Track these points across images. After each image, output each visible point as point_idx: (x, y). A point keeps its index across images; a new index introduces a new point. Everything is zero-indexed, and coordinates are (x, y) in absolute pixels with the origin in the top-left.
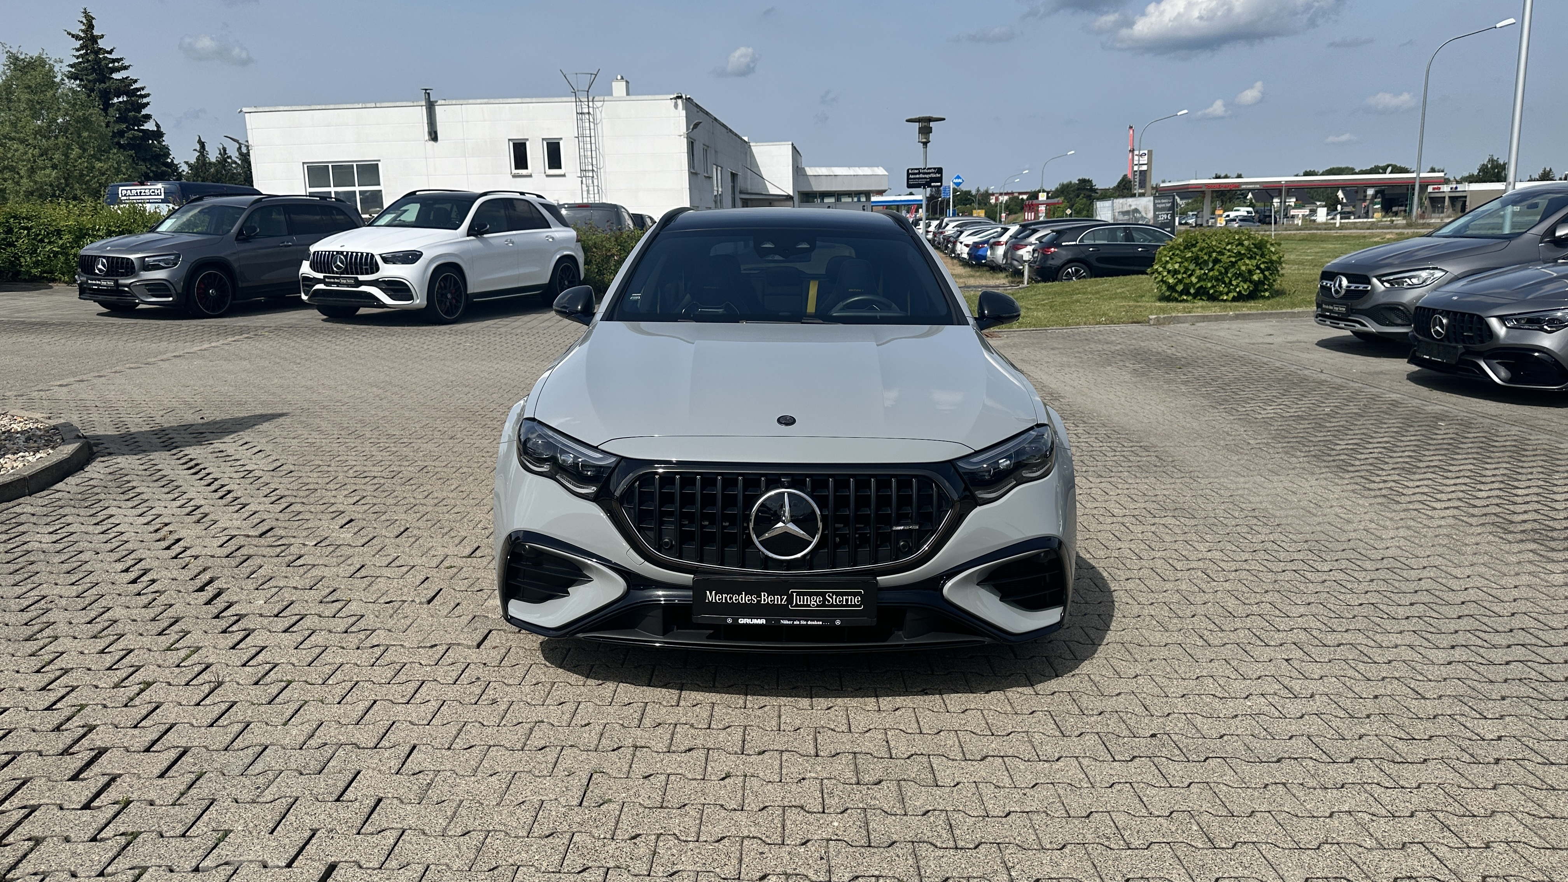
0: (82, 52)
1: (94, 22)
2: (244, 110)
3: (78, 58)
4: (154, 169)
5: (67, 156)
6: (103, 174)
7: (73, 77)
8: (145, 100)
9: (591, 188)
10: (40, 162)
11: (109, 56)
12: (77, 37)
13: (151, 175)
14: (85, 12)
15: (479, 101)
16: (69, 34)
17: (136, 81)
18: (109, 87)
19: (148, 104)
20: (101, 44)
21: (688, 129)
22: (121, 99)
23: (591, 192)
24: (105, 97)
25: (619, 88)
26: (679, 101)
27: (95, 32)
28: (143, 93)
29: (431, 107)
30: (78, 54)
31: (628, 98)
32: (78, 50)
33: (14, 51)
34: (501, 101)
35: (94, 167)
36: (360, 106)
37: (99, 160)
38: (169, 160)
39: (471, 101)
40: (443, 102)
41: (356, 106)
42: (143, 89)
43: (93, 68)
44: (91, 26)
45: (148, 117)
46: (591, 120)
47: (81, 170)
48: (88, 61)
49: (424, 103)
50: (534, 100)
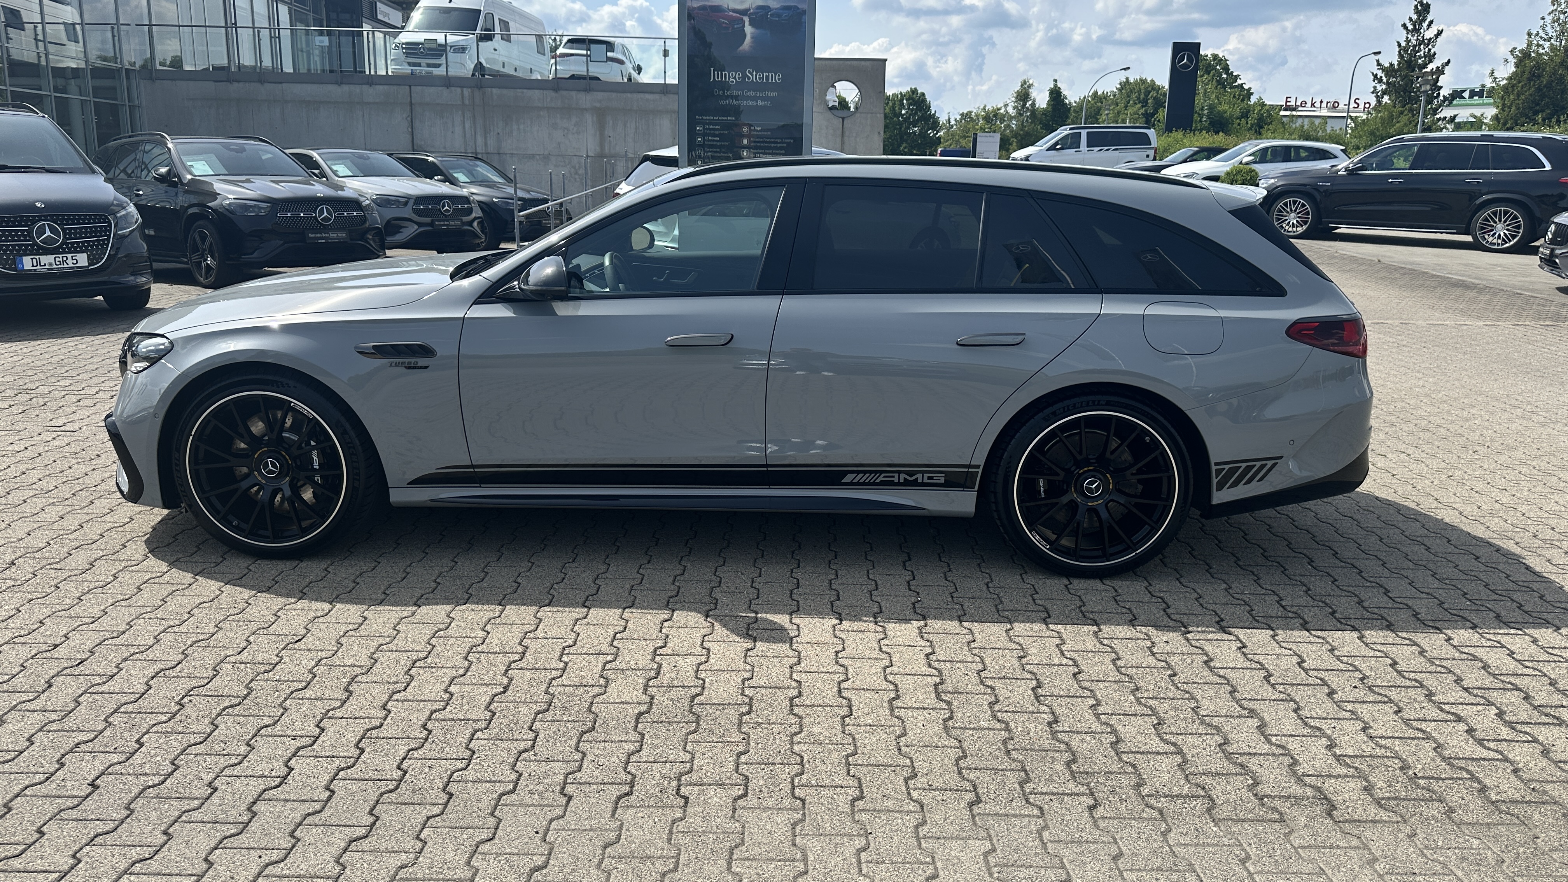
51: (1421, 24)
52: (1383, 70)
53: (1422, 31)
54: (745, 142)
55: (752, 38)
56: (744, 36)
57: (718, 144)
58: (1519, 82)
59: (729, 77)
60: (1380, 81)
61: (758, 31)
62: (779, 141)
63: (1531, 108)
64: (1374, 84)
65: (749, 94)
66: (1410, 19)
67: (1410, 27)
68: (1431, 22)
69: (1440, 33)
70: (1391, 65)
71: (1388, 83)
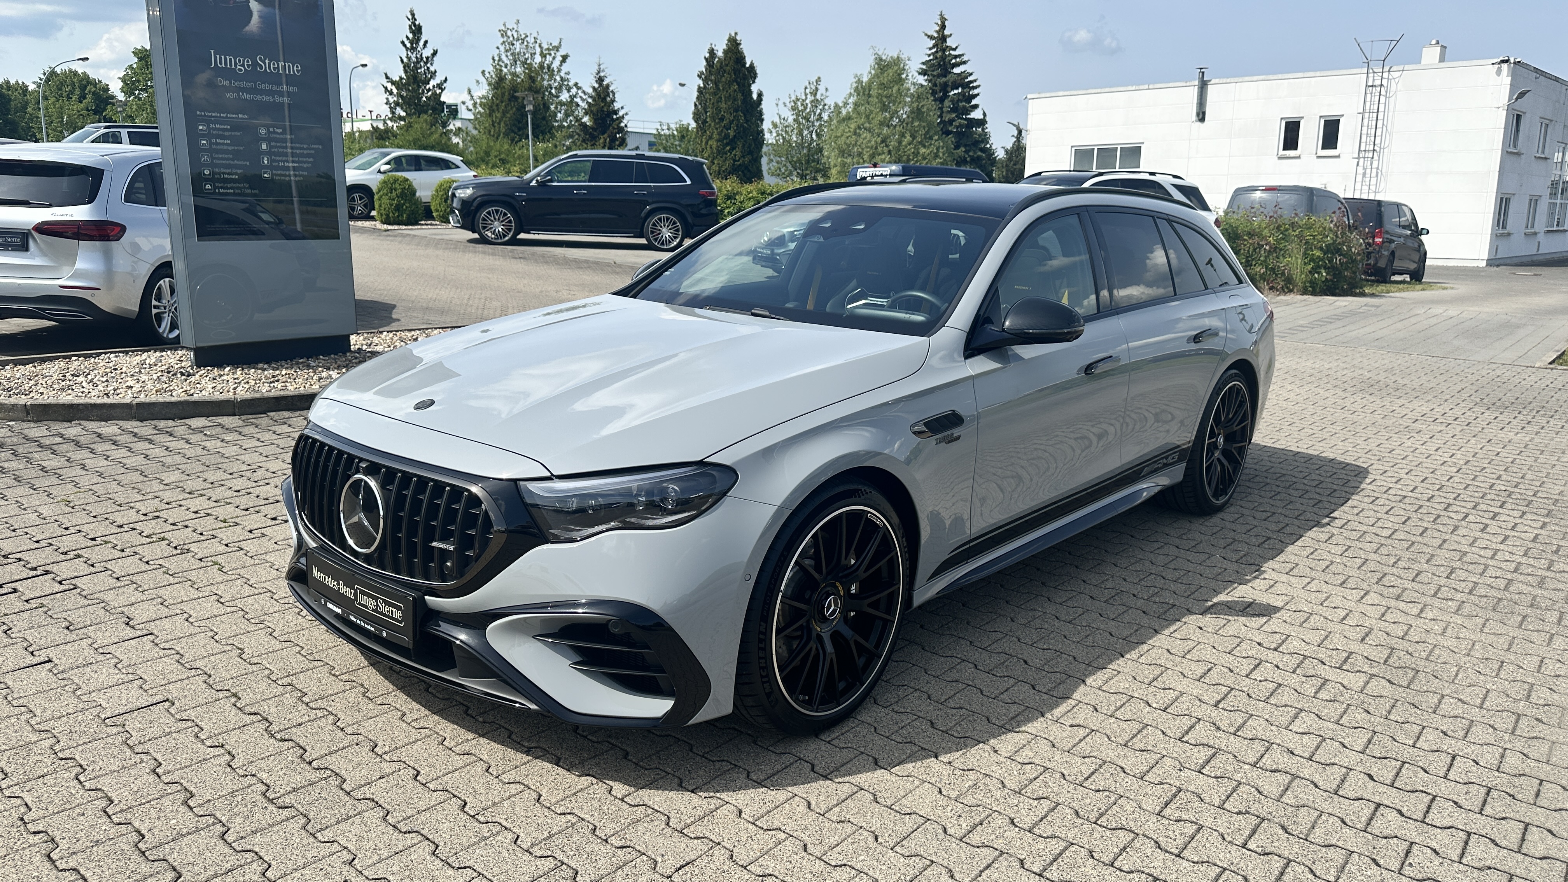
0: (934, 50)
1: (946, 23)
2: (1029, 96)
3: (929, 55)
4: (971, 154)
5: (900, 143)
6: (924, 159)
7: (923, 73)
8: (976, 92)
9: (1368, 171)
10: (880, 149)
11: (953, 53)
12: (931, 37)
13: (968, 159)
14: (941, 15)
15: (1255, 78)
16: (926, 35)
17: (971, 74)
18: (948, 81)
19: (978, 95)
20: (950, 42)
21: (1509, 100)
22: (956, 91)
23: (1368, 175)
24: (945, 88)
25: (1431, 54)
26: (1505, 66)
27: (946, 32)
28: (975, 84)
29: (1203, 85)
30: (930, 52)
31: (1442, 65)
32: (930, 49)
33: (880, 53)
34: (1280, 76)
35: (919, 153)
36: (1134, 88)
37: (924, 147)
38: (988, 146)
39: (1246, 79)
40: (1217, 81)
41: (1130, 88)
42: (975, 81)
43: (939, 64)
44: (943, 27)
45: (976, 107)
46: (1383, 92)
47: (909, 156)
48: (936, 58)
49: (1196, 83)
50: (1318, 74)
51: (417, 43)
52: (393, 83)
53: (419, 49)
54: (264, 147)
55: (260, 17)
56: (250, 14)
57: (230, 148)
58: (502, 102)
59: (236, 64)
60: (391, 93)
61: (266, 10)
62: (305, 146)
63: (514, 125)
64: (386, 96)
65: (262, 86)
66: (407, 38)
67: (409, 45)
68: (426, 42)
69: (435, 53)
70: (401, 78)
71: (399, 95)
